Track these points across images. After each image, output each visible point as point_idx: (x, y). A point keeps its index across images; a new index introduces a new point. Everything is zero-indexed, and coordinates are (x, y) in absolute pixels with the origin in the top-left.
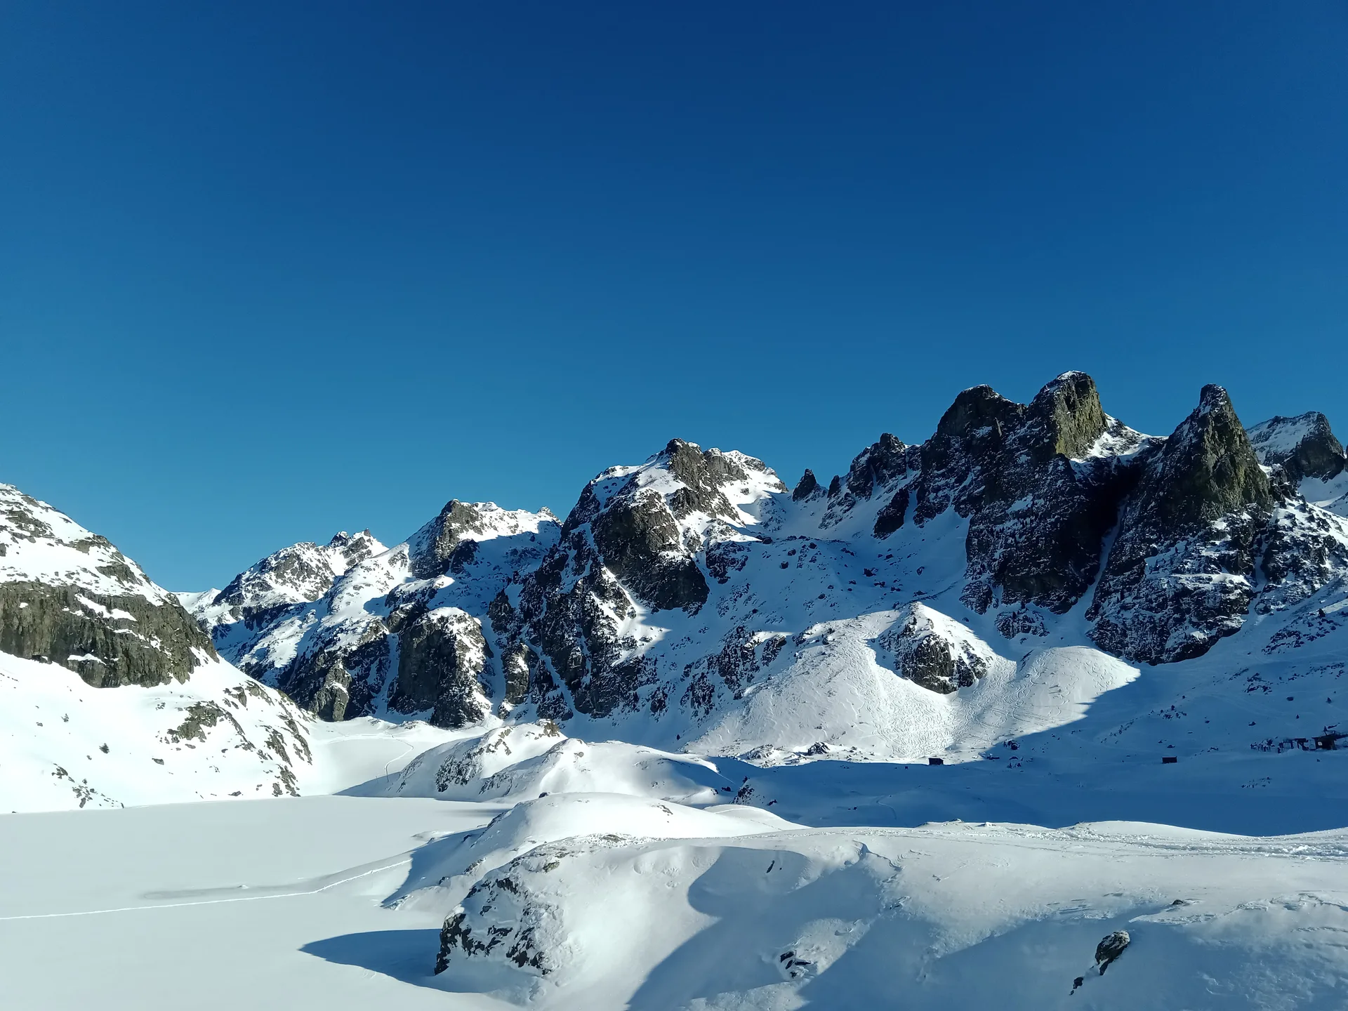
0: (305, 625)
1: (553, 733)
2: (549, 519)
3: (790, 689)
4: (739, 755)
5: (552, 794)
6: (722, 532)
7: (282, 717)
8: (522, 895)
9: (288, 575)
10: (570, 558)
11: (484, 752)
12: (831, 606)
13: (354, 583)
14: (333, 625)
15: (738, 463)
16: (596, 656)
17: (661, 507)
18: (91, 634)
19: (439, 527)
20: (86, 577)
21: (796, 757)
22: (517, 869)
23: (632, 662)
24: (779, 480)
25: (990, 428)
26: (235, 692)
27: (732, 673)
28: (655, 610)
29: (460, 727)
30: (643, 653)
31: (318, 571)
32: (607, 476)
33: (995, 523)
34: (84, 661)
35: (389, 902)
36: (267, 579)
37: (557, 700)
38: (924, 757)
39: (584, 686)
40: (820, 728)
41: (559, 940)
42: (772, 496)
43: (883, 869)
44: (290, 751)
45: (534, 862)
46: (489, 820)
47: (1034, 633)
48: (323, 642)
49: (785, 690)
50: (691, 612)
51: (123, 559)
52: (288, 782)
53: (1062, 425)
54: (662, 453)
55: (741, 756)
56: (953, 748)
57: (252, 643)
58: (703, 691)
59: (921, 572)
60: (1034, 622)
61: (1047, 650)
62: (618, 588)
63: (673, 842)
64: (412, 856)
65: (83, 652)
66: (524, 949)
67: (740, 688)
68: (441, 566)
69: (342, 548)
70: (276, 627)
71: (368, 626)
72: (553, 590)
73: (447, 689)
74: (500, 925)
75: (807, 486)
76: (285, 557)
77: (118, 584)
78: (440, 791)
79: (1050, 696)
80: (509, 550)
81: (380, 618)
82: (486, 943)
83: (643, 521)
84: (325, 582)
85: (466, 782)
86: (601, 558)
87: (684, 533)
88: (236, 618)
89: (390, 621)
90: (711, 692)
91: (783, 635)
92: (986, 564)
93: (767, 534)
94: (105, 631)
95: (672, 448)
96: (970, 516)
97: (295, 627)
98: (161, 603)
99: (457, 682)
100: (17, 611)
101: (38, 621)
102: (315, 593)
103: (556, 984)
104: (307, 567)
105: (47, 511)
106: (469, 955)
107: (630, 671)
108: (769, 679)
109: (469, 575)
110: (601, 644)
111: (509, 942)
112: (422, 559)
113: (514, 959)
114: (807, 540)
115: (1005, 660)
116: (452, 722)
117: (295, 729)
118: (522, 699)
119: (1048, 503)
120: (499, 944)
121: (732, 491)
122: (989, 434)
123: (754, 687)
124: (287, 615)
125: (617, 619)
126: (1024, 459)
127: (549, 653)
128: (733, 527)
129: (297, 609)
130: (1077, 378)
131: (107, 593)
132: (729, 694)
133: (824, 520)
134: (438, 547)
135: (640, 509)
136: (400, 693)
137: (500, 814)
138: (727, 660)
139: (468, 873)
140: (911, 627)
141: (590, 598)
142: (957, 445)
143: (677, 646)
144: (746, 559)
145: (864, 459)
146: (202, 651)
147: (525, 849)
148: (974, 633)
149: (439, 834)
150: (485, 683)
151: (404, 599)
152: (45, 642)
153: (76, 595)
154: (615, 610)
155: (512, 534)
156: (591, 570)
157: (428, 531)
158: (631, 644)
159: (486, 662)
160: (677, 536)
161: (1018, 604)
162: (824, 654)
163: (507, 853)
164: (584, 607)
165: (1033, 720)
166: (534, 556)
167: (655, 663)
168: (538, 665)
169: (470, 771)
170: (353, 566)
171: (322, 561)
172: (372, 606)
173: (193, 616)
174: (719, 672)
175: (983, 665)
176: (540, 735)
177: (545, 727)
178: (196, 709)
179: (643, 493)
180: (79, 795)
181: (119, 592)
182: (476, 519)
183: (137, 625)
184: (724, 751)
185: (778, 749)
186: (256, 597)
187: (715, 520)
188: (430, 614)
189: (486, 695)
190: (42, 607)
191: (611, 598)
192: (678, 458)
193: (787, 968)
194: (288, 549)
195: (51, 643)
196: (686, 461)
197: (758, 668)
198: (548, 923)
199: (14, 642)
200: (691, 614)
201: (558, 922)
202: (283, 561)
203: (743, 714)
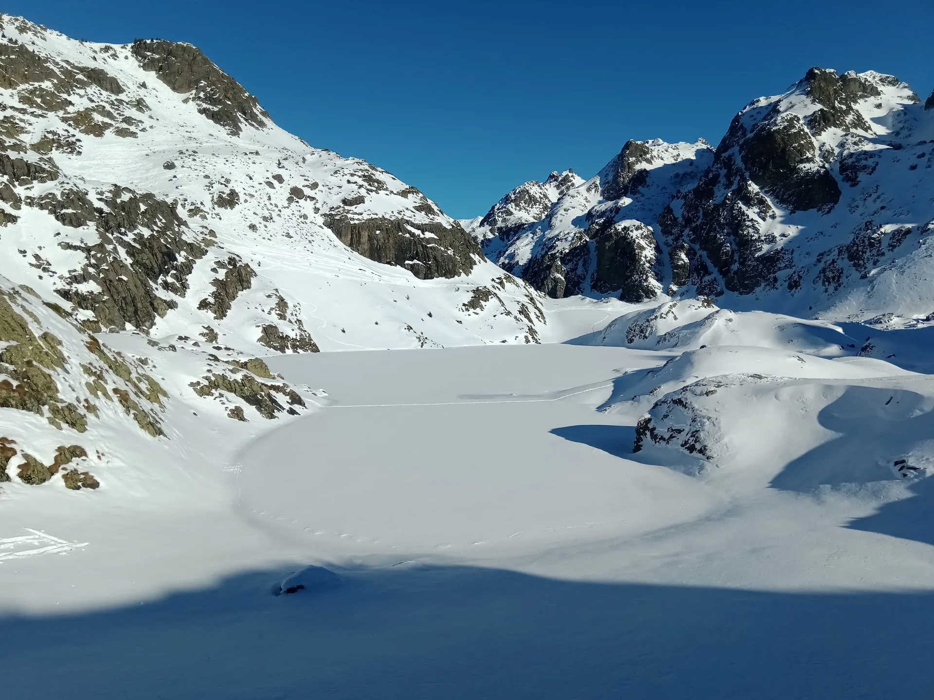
0: (535, 237)
1: (709, 305)
2: (704, 147)
3: (913, 270)
4: (863, 321)
5: (709, 346)
6: (855, 143)
7: (526, 296)
8: (691, 409)
9: (522, 204)
10: (722, 176)
11: (659, 318)
13: (564, 207)
14: (553, 236)
15: (872, 82)
16: (743, 249)
17: (799, 127)
18: (415, 248)
19: (620, 162)
20: (408, 213)
21: (915, 322)
22: (686, 393)
23: (772, 253)
24: (912, 92)
26: (498, 281)
27: (859, 259)
28: (793, 212)
29: (640, 302)
30: (782, 245)
31: (541, 200)
32: (752, 107)
34: (413, 264)
35: (601, 408)
36: (510, 208)
37: (712, 282)
39: (733, 272)
41: (718, 439)
42: (905, 108)
44: (533, 316)
45: (698, 390)
46: (665, 362)
48: (547, 248)
49: (907, 271)
50: (824, 211)
51: (427, 200)
52: (533, 335)
54: (801, 82)
55: (864, 322)
57: (505, 250)
58: (833, 273)
62: (762, 197)
63: (807, 381)
64: (613, 382)
65: (412, 259)
66: (693, 443)
67: (866, 270)
68: (623, 191)
69: (555, 183)
70: (518, 239)
71: (575, 235)
72: (708, 202)
73: (630, 277)
74: (675, 427)
76: (519, 192)
77: (426, 216)
78: (628, 343)
80: (672, 174)
81: (582, 230)
82: (667, 436)
83: (783, 140)
85: (647, 338)
86: (747, 174)
87: (820, 148)
88: (494, 235)
89: (589, 231)
90: (840, 274)
91: (909, 226)
93: (897, 141)
94: (422, 245)
95: (811, 75)
97: (529, 239)
98: (451, 227)
99: (637, 272)
100: (375, 236)
101: (387, 241)
102: (540, 215)
103: (717, 466)
104: (534, 198)
105: (382, 174)
106: (656, 443)
107: (771, 260)
108: (893, 262)
109: (643, 195)
110: (747, 240)
111: (682, 438)
112: (609, 186)
113: (686, 448)
116: (634, 298)
117: (534, 303)
118: (684, 282)
120: (675, 438)
121: (865, 108)
123: (878, 269)
124: (524, 231)
125: (760, 220)
127: (705, 249)
128: (866, 138)
129: (529, 227)
131: (420, 223)
132: (855, 275)
134: (620, 177)
135: (781, 131)
136: (599, 280)
137: (671, 359)
138: (855, 248)
139: (652, 394)
141: (738, 206)
143: (811, 239)
144: (877, 164)
146: (477, 256)
147: (690, 381)
149: (630, 370)
150: (657, 271)
151: (598, 216)
152: (392, 254)
153: (404, 225)
154: (758, 214)
155: (675, 162)
156: (739, 183)
157: (613, 165)
158: (771, 239)
159: (657, 257)
160: (814, 150)
163: (678, 383)
164: (732, 213)
166: (692, 178)
167: (792, 254)
168: (696, 258)
169: (649, 331)
170: (563, 195)
171: (542, 193)
172: (576, 222)
173: (469, 234)
174: (848, 258)
176: (699, 307)
177: (703, 301)
178: (477, 291)
179: (784, 118)
180: (420, 341)
181: (427, 221)
182: (647, 153)
183: (439, 242)
184: (849, 318)
185: (898, 317)
186: (504, 220)
187: (849, 134)
188: (616, 226)
189: (658, 280)
190: (387, 233)
191: (755, 205)
192: (816, 83)
193: (899, 470)
194: (521, 186)
195: (395, 254)
196: (823, 86)
197: (883, 254)
198: (710, 428)
199: (376, 254)
200: (824, 213)
201: (717, 428)
202: (518, 195)
203: (869, 290)
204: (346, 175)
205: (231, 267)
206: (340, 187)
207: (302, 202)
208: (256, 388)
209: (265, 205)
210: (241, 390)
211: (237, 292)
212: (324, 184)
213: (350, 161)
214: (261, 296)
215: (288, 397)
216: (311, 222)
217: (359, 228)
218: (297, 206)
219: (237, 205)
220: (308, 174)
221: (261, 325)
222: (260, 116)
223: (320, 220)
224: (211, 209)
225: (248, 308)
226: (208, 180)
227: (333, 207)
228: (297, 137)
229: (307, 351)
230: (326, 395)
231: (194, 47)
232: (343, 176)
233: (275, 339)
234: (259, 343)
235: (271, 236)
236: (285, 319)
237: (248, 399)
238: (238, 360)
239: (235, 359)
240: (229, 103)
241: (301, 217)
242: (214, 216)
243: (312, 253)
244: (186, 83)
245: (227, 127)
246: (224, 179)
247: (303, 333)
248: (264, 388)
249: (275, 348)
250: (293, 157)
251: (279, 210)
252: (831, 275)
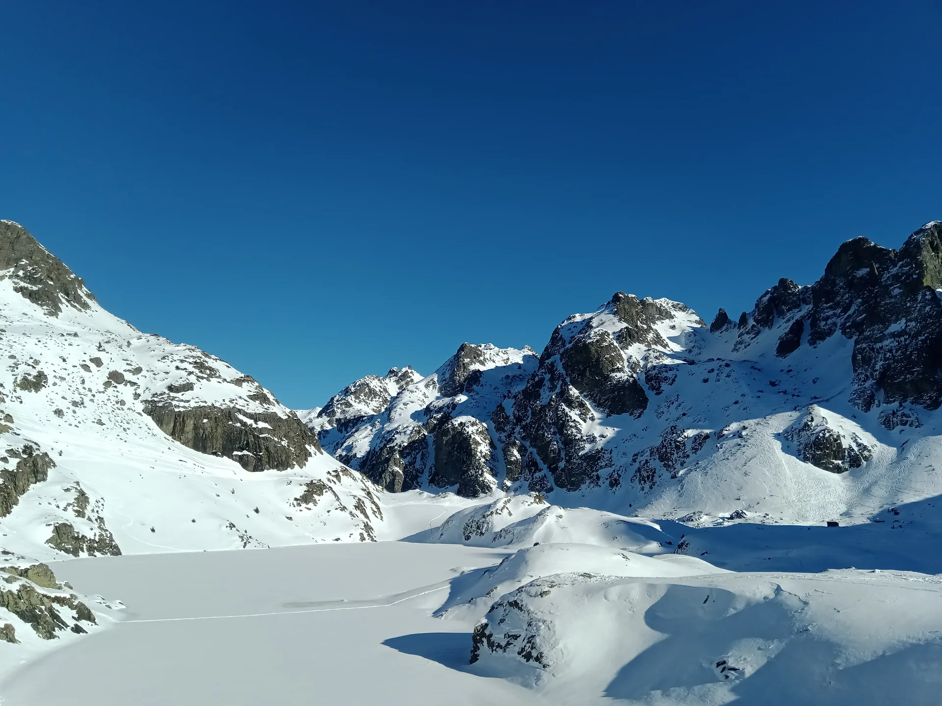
0: (374, 430)
1: (540, 501)
2: (530, 353)
3: (714, 471)
4: (677, 518)
5: (542, 543)
6: (656, 358)
7: (363, 490)
8: (526, 612)
9: (362, 397)
10: (546, 380)
11: (494, 514)
12: (744, 409)
13: (403, 401)
14: (391, 429)
15: (666, 307)
16: (568, 448)
17: (610, 341)
18: (246, 438)
19: (456, 362)
20: (241, 402)
21: (721, 520)
22: (521, 594)
23: (593, 452)
24: (699, 318)
25: (868, 269)
26: (334, 474)
27: (668, 460)
28: (609, 415)
29: (476, 497)
30: (602, 445)
31: (380, 394)
32: (569, 321)
33: (875, 343)
34: (242, 455)
35: (437, 613)
36: (350, 400)
37: (543, 479)
38: (823, 521)
39: (560, 469)
40: (739, 499)
41: (553, 644)
42: (694, 330)
43: (794, 603)
44: (369, 512)
45: (533, 590)
46: (500, 561)
47: (911, 425)
48: (386, 440)
49: (710, 472)
50: (635, 416)
51: (262, 390)
52: (369, 532)
53: (928, 264)
54: (609, 303)
55: (678, 519)
56: (847, 514)
57: (342, 441)
58: (648, 472)
59: (816, 382)
60: (910, 417)
61: (922, 439)
62: (581, 400)
63: (632, 580)
64: (450, 583)
65: (241, 449)
66: (529, 650)
67: (675, 471)
68: (459, 388)
69: (394, 378)
70: (356, 431)
71: (413, 429)
72: (536, 402)
73: (467, 471)
74: (512, 632)
75: (721, 321)
76: (359, 385)
77: (260, 405)
78: (466, 540)
79: (925, 474)
80: (503, 376)
81: (421, 424)
82: (503, 644)
83: (597, 352)
84: (385, 401)
85: (483, 534)
86: (568, 380)
87: (628, 360)
88: (332, 426)
89: (428, 426)
90: (653, 473)
91: (708, 431)
92: (869, 374)
93: (690, 357)
94: (254, 435)
95: (616, 298)
96: (855, 338)
97: (368, 431)
98: (287, 417)
99: (473, 467)
100: (202, 425)
101: (214, 430)
102: (379, 408)
103: (553, 675)
104: (374, 391)
105: (216, 361)
106: (492, 652)
107: (593, 458)
108: (697, 464)
110: (571, 440)
111: (519, 644)
112: (446, 384)
113: (523, 656)
114: (723, 361)
115: (887, 447)
116: (471, 493)
117: (371, 498)
118: (517, 478)
119: (919, 325)
120: (512, 645)
121: (662, 328)
122: (868, 274)
123: (686, 469)
124: (363, 423)
125: (581, 422)
126: (897, 291)
127: (534, 446)
128: (665, 354)
129: (368, 419)
130: (939, 227)
131: (254, 412)
132: (667, 475)
133: (735, 346)
134: (456, 375)
135: (594, 344)
136: (436, 474)
137: (507, 557)
138: (664, 450)
139: (488, 596)
140: (809, 423)
141: (562, 407)
142: (841, 284)
143: (626, 440)
144: (676, 377)
145: (766, 299)
146: (313, 447)
147: (526, 581)
148: (861, 427)
149: (467, 569)
150: (492, 467)
151: (435, 411)
152: (219, 444)
153: (236, 414)
154: (580, 415)
155: (505, 365)
156: (561, 388)
157: (449, 364)
158: (592, 439)
159: (492, 453)
160: (623, 362)
161: (897, 404)
162: (740, 445)
163: (514, 583)
164: (557, 414)
165: (912, 492)
166: (521, 380)
167: (611, 453)
168: (527, 455)
169: (485, 527)
170: (402, 390)
171: (382, 387)
172: (415, 416)
173: (306, 425)
174: (659, 459)
175: (869, 451)
176: (532, 503)
177: (535, 497)
178: (311, 485)
179: (596, 332)
180: (243, 540)
181: (261, 411)
182: (480, 355)
183: (273, 432)
184: (665, 515)
185: (706, 515)
186: (343, 412)
187: (651, 349)
188: (453, 421)
189: (493, 475)
190: (216, 422)
191: (576, 407)
192: (621, 305)
193: (721, 672)
194: (361, 380)
195: (223, 444)
196: (627, 308)
197: (688, 456)
198: (545, 633)
199: (201, 443)
200: (635, 417)
201: (552, 632)
202: (358, 388)
203: (679, 489)
204: (175, 361)
205: (25, 456)
206: (167, 373)
207: (121, 387)
208: (34, 601)
209: (77, 388)
210: (16, 603)
211: (28, 485)
212: (149, 369)
213: (182, 347)
214: (58, 490)
215: (75, 611)
216: (129, 409)
217: (184, 416)
218: (114, 391)
219: (43, 388)
220: (132, 358)
221: (53, 524)
222: (85, 298)
223: (140, 407)
224: (12, 391)
225: (40, 504)
226: (14, 361)
227: (156, 394)
228: (123, 321)
229: (107, 553)
230: (123, 607)
231: (19, 226)
232: (172, 361)
233: (68, 539)
234: (47, 545)
235: (79, 422)
236: (83, 517)
237: (23, 616)
238: (16, 567)
239: (14, 566)
240: (52, 283)
241: (117, 403)
242: (14, 399)
243: (126, 441)
244: (4, 260)
245: (45, 307)
246: (32, 360)
247: (104, 533)
248: (45, 600)
249: (67, 551)
250: (116, 341)
251: (92, 395)
252: (645, 474)
